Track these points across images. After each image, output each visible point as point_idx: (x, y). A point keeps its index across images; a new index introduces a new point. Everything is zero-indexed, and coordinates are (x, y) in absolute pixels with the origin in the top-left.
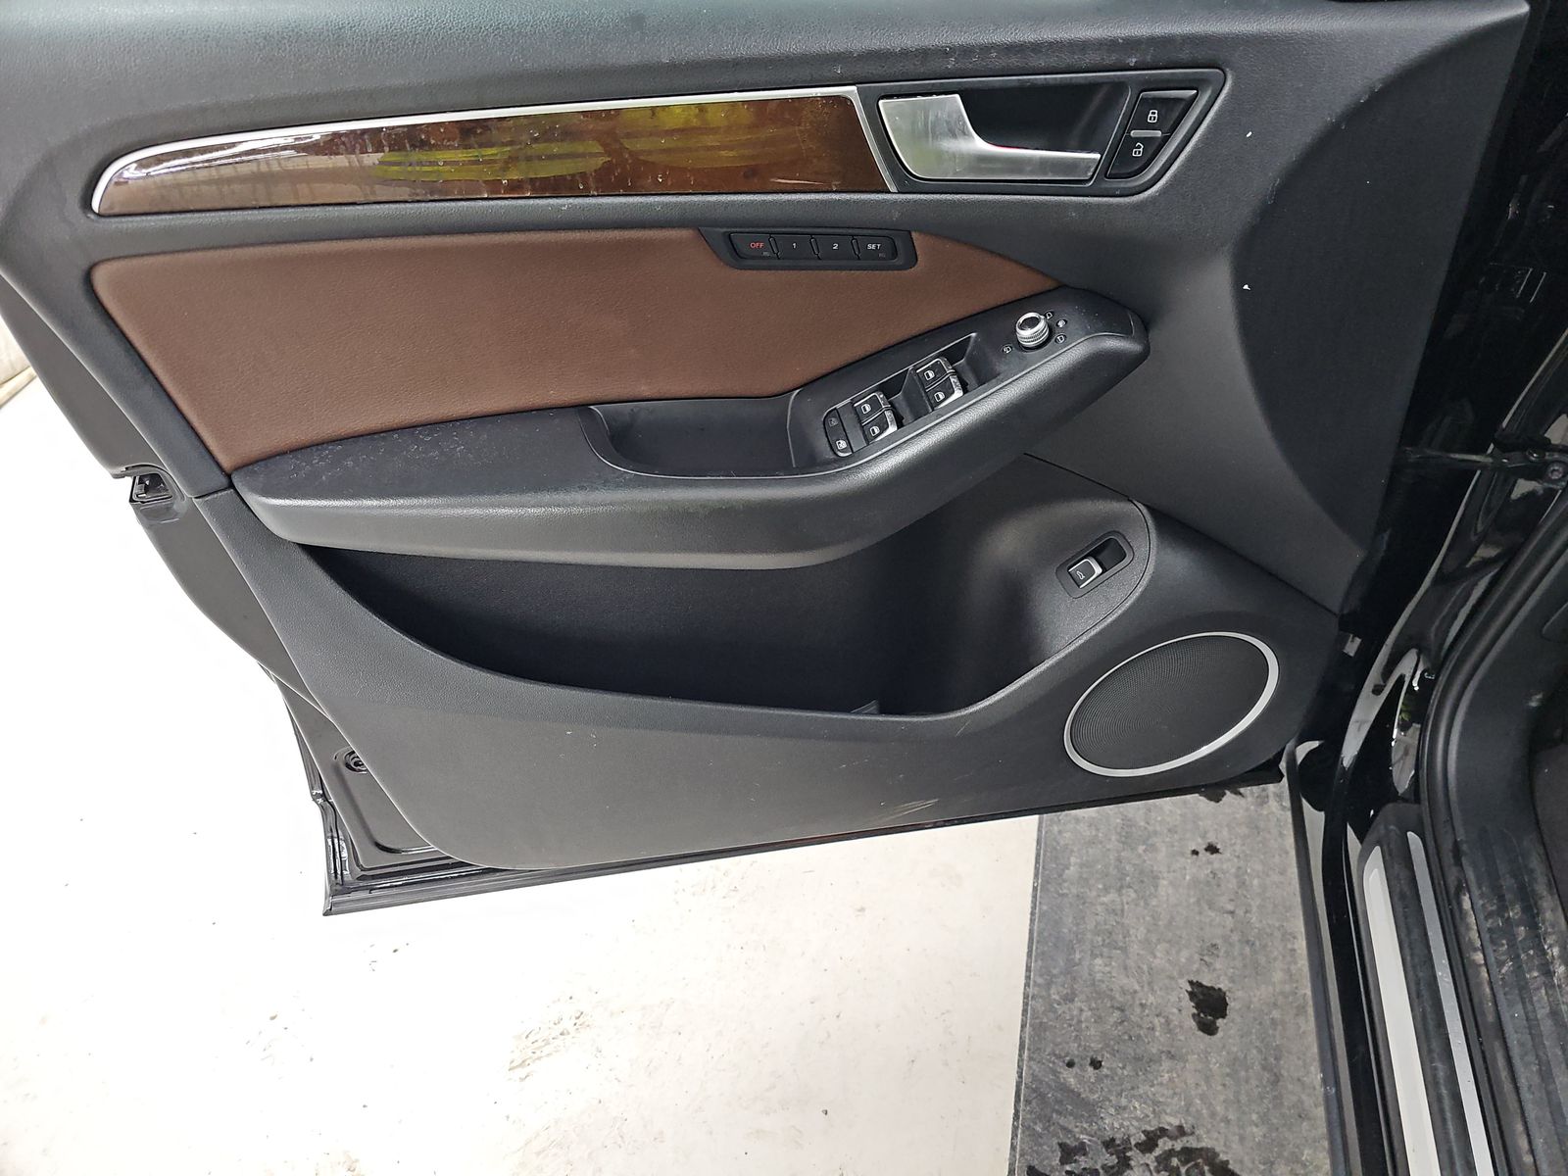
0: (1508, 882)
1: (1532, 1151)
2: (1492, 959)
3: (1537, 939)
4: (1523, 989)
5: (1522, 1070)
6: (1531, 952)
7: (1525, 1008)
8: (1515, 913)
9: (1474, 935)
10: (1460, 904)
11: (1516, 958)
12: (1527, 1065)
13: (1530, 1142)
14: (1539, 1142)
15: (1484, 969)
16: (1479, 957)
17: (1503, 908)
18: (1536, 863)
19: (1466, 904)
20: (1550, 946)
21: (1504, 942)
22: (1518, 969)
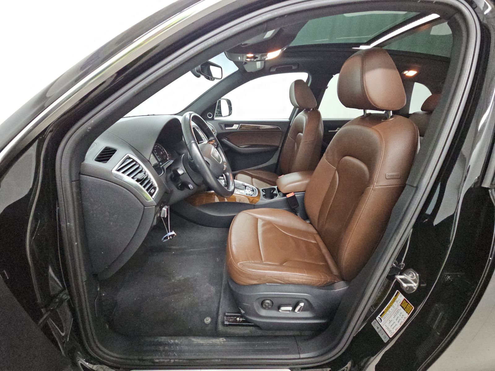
0: (153, 348)
1: (218, 359)
2: (173, 357)
3: (169, 345)
4: (181, 352)
5: (200, 357)
6: (172, 347)
7: (186, 352)
8: (161, 348)
9: (166, 361)
10: (157, 363)
11: (173, 351)
12: (199, 355)
13: (216, 359)
14: (217, 357)
15: (176, 360)
16: (172, 361)
17: (160, 351)
18: (149, 339)
19: (157, 361)
20: (171, 342)
21: (169, 353)
22: (176, 351)
